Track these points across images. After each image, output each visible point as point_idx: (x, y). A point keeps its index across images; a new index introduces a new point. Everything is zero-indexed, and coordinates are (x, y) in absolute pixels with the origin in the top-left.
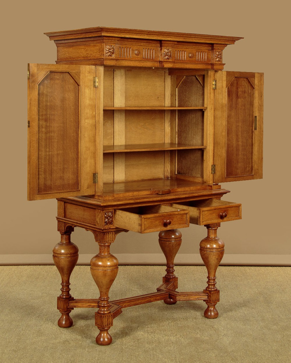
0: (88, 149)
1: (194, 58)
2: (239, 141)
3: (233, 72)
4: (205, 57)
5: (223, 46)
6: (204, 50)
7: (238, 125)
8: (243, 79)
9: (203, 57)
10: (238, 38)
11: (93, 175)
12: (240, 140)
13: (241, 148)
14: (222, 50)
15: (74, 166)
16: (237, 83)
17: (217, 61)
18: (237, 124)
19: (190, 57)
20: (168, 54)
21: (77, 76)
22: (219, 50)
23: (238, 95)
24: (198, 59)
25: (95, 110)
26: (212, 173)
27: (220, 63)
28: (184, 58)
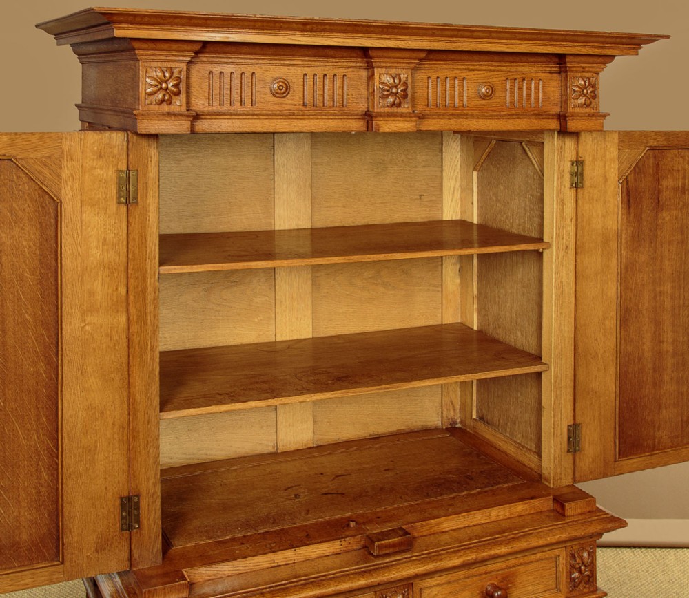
0: (97, 414)
1: (498, 100)
2: (663, 342)
3: (644, 134)
4: (537, 93)
5: (600, 60)
6: (533, 75)
7: (660, 292)
8: (676, 152)
9: (529, 95)
10: (651, 39)
11: (117, 502)
12: (668, 336)
13: (669, 362)
14: (598, 74)
15: (39, 477)
16: (657, 166)
17: (580, 106)
18: (658, 289)
19: (483, 97)
20: (394, 90)
21: (46, 172)
22: (587, 72)
23: (659, 202)
24: (512, 103)
25: (124, 281)
26: (568, 451)
27: (589, 110)
28: (461, 100)
